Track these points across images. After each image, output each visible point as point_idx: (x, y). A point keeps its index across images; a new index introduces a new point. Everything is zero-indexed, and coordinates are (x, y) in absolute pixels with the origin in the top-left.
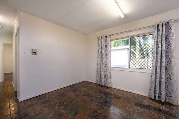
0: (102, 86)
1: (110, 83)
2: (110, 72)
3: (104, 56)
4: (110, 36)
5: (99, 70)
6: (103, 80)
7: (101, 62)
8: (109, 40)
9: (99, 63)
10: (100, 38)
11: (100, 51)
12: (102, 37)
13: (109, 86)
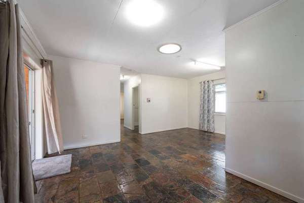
0: (205, 132)
1: (214, 128)
2: (213, 117)
3: (206, 102)
4: (213, 81)
5: (202, 116)
6: (206, 126)
7: (203, 107)
8: (211, 85)
9: (202, 108)
10: (203, 83)
11: (202, 96)
12: (204, 82)
13: (212, 131)
